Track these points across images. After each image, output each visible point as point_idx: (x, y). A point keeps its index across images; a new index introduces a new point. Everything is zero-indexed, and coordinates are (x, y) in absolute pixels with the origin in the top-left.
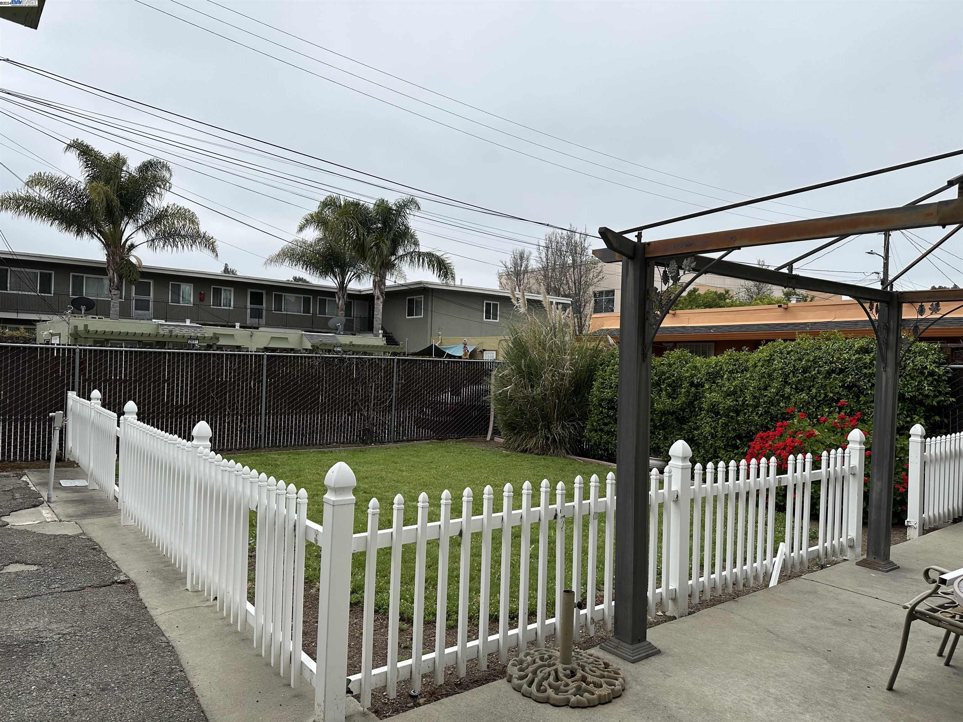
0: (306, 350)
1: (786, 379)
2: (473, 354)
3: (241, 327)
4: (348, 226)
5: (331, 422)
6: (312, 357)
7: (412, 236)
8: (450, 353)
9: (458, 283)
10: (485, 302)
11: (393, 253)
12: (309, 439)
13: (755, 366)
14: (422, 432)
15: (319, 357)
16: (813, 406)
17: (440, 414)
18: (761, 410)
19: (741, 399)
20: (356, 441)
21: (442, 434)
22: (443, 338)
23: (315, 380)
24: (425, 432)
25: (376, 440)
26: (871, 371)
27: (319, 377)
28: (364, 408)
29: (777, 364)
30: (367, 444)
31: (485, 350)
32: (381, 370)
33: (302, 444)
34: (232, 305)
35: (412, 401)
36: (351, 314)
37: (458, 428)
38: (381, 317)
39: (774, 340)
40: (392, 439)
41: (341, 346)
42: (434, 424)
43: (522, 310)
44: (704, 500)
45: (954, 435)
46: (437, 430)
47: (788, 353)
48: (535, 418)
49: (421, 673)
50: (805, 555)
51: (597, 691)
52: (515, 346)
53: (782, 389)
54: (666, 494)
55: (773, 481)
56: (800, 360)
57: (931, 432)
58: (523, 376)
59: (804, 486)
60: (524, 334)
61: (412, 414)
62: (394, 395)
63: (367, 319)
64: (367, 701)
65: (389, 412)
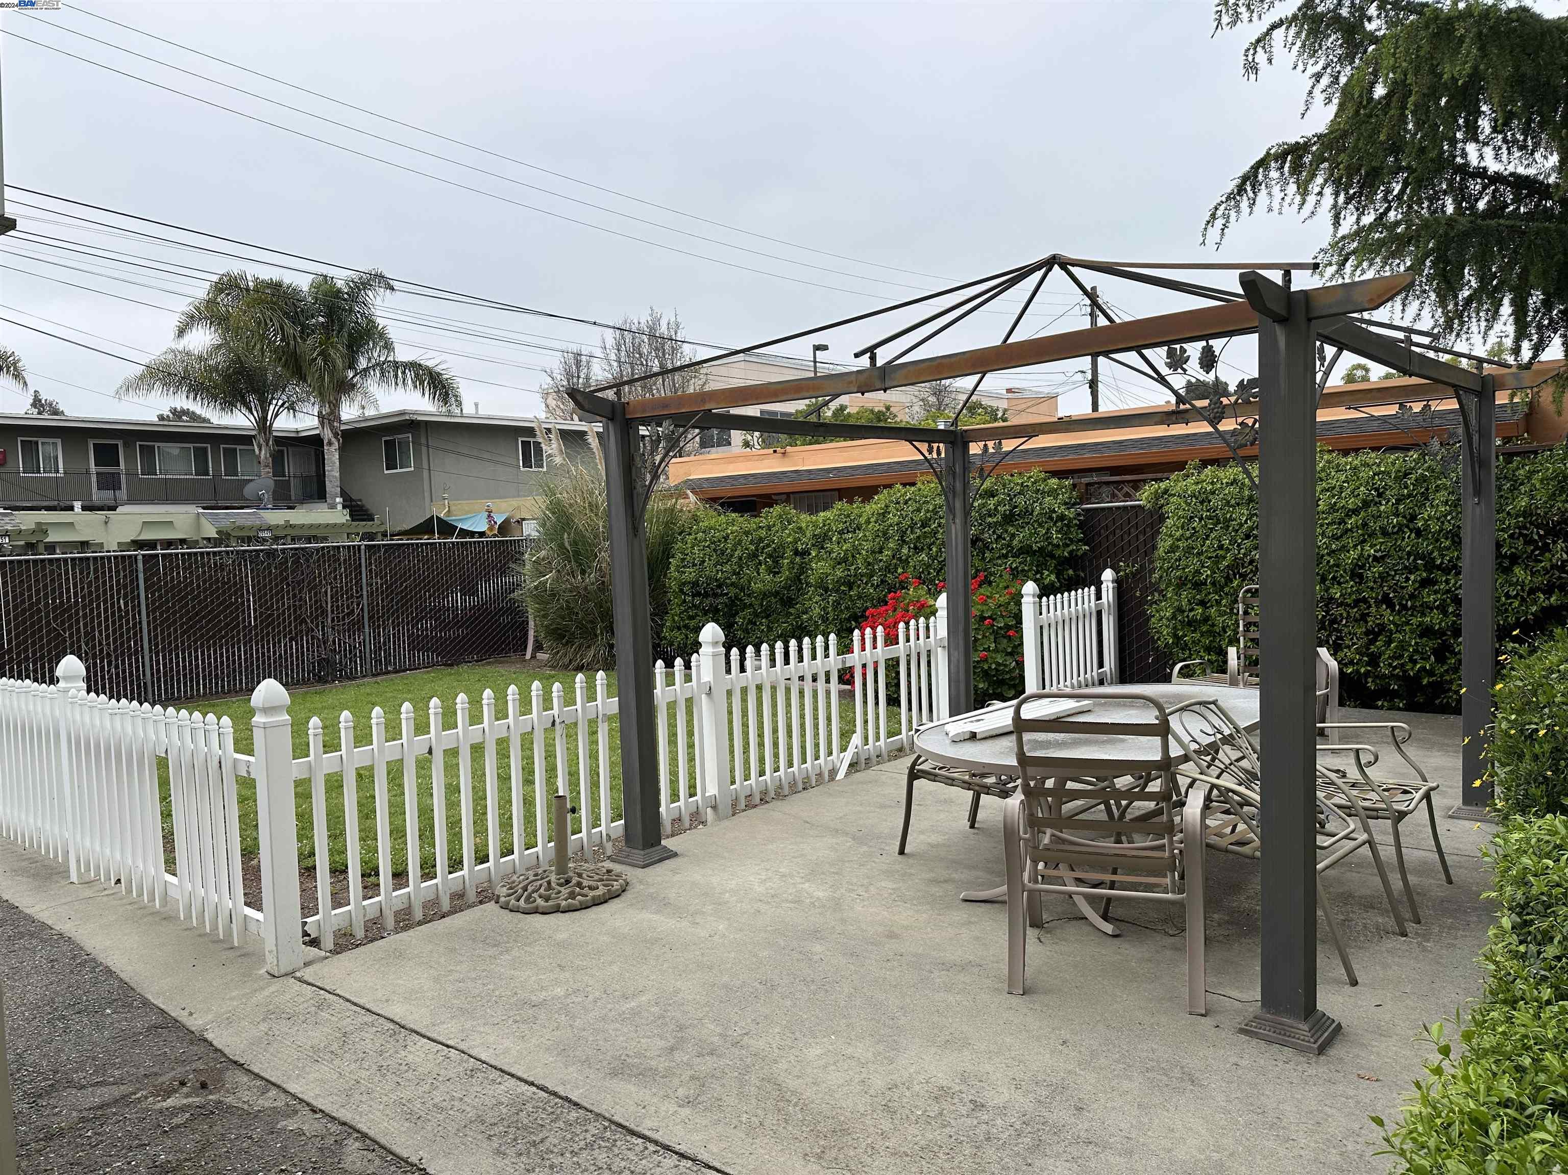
0: (209, 539)
1: (902, 537)
2: (504, 528)
3: (84, 508)
4: (266, 324)
5: (263, 654)
6: (220, 552)
7: (382, 335)
8: (465, 528)
9: (469, 409)
10: (520, 440)
11: (352, 366)
12: (229, 682)
13: (868, 522)
14: (419, 657)
15: (232, 552)
16: (934, 569)
17: (445, 627)
18: (876, 580)
19: (853, 567)
20: (308, 680)
21: (453, 655)
22: (452, 503)
23: (229, 588)
24: (423, 655)
25: (341, 675)
26: (995, 520)
27: (235, 584)
28: (317, 627)
29: (892, 518)
30: (326, 682)
31: (524, 519)
32: (340, 565)
33: (217, 692)
34: (61, 470)
35: (397, 610)
36: (284, 472)
37: (477, 647)
38: (338, 474)
39: (890, 486)
40: (369, 671)
41: (269, 529)
42: (437, 642)
43: (558, 460)
44: (744, 691)
45: (1080, 591)
46: (443, 651)
47: (906, 503)
48: (590, 617)
49: (394, 909)
50: (883, 746)
51: (592, 894)
52: (553, 513)
53: (898, 550)
54: (695, 687)
55: (834, 662)
56: (919, 510)
57: (1046, 591)
58: (568, 559)
59: (876, 664)
60: (565, 495)
61: (399, 630)
62: (365, 602)
63: (315, 479)
64: (328, 942)
65: (359, 630)
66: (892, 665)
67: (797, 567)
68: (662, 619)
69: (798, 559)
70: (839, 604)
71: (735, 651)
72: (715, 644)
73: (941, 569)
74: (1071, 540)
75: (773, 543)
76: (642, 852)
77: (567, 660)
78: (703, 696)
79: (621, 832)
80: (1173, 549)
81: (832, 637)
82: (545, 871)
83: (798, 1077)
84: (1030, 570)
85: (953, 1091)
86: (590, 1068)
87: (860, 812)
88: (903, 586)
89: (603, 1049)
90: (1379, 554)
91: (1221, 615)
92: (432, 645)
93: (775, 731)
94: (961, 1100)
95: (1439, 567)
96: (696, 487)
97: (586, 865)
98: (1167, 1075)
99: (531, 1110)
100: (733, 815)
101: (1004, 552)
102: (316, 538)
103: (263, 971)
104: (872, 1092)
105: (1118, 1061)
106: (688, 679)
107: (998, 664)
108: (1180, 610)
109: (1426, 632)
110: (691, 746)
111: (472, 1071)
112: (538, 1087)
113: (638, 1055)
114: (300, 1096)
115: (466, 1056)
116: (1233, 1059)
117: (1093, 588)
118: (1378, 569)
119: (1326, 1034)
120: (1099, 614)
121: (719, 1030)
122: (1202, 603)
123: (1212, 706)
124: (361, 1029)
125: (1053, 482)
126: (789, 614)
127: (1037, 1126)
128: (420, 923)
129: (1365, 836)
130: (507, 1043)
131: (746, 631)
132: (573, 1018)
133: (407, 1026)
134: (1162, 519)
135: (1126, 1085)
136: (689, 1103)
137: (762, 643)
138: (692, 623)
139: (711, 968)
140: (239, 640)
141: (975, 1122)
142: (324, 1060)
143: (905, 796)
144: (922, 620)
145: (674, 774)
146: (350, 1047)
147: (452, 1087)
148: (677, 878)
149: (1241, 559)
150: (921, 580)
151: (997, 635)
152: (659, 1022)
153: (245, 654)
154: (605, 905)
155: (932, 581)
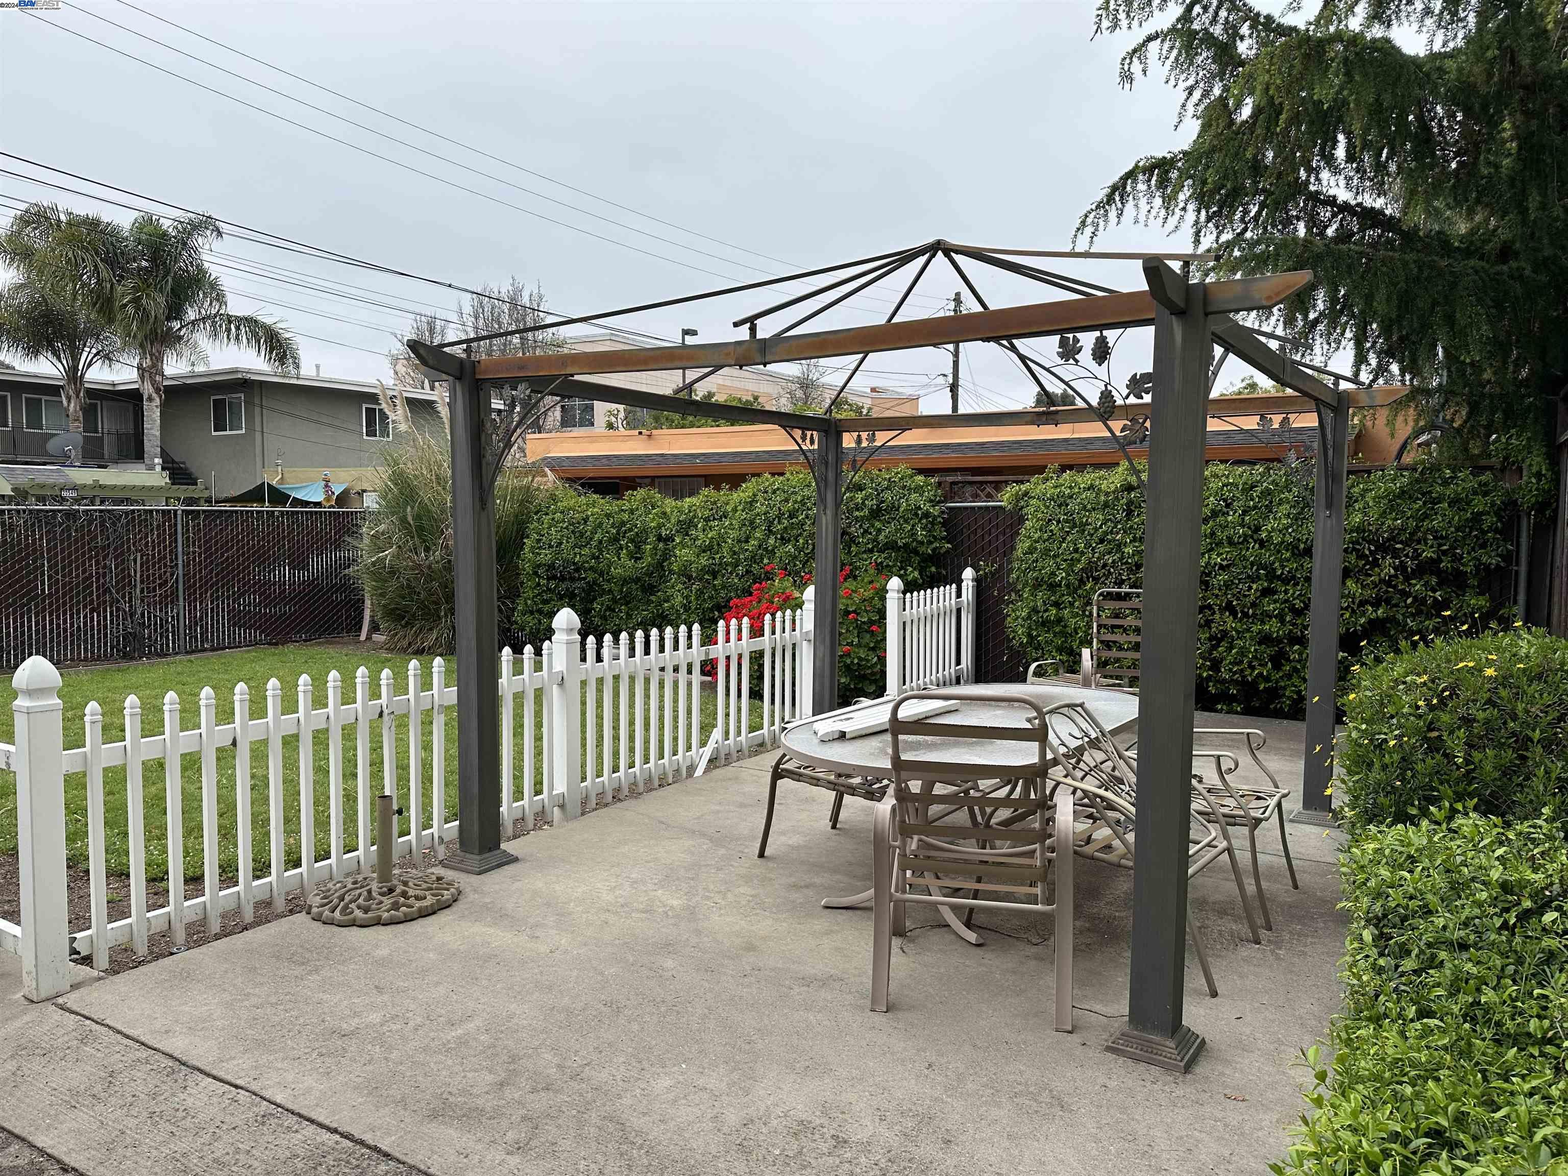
1: (769, 526)
2: (342, 499)
4: (79, 265)
5: (58, 625)
6: (12, 510)
7: (214, 286)
8: (299, 497)
9: (307, 372)
10: (364, 406)
11: (175, 316)
14: (240, 634)
15: (24, 511)
16: (800, 561)
17: (270, 602)
19: (718, 556)
20: (112, 655)
21: (278, 634)
22: (285, 470)
23: (20, 552)
24: (245, 633)
25: (150, 651)
26: (862, 514)
27: (27, 546)
28: (123, 597)
30: (132, 659)
31: (364, 491)
32: (152, 530)
35: (217, 582)
36: (97, 427)
37: (307, 624)
38: (158, 433)
40: (182, 648)
41: (74, 488)
42: (260, 619)
43: (403, 427)
44: (600, 681)
45: (942, 588)
46: (267, 628)
47: (774, 492)
48: (434, 598)
49: (185, 921)
50: (744, 741)
51: (418, 904)
52: (396, 484)
53: (766, 541)
54: (546, 676)
55: (697, 653)
56: (787, 500)
57: (910, 587)
58: (410, 534)
59: (740, 656)
60: (409, 465)
61: (218, 605)
62: (181, 572)
63: (133, 439)
64: (102, 960)
65: (172, 602)
66: (757, 658)
67: (659, 553)
68: (513, 603)
69: (661, 545)
70: (702, 593)
71: (591, 639)
72: (570, 631)
73: (807, 561)
74: (934, 537)
75: (636, 526)
76: (478, 857)
77: (405, 643)
78: (555, 686)
79: (455, 834)
80: (1031, 550)
81: (696, 627)
82: (365, 879)
83: (644, 1114)
84: (894, 566)
85: (813, 1125)
86: (405, 1109)
87: (718, 812)
88: (769, 576)
89: (423, 1087)
90: (1225, 563)
91: (1074, 617)
92: (255, 622)
93: (632, 723)
94: (823, 1135)
95: (1279, 578)
96: (555, 464)
97: (414, 871)
98: (1036, 1100)
99: (332, 1163)
100: (583, 814)
101: (870, 546)
102: (128, 501)
103: (19, 995)
104: (725, 1129)
105: (985, 1086)
106: (538, 667)
107: (860, 659)
108: (1035, 610)
109: (1265, 639)
110: (538, 738)
111: (264, 1116)
112: (342, 1135)
113: (463, 1092)
114: (49, 1151)
115: (258, 1099)
116: (1102, 1080)
117: (954, 586)
118: (1223, 577)
119: (1192, 1051)
120: (959, 611)
121: (556, 1060)
122: (1057, 604)
123: (1079, 709)
124: (132, 1067)
125: (920, 478)
126: (649, 602)
127: (903, 1164)
128: (217, 937)
129: (1225, 844)
130: (309, 1081)
131: (604, 618)
132: (390, 1049)
133: (190, 1063)
134: (1022, 520)
135: (995, 1112)
136: (519, 1149)
137: (621, 631)
138: (546, 608)
139: (550, 988)
140: (29, 610)
141: (837, 1162)
142: (84, 1105)
143: (767, 795)
144: (788, 612)
145: (518, 768)
146: (117, 1089)
147: (238, 1137)
148: (518, 885)
149: (1096, 563)
150: (787, 572)
151: (861, 630)
152: (489, 1052)
153: (37, 624)
154: (433, 917)
155: (797, 573)
